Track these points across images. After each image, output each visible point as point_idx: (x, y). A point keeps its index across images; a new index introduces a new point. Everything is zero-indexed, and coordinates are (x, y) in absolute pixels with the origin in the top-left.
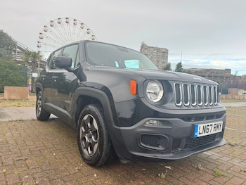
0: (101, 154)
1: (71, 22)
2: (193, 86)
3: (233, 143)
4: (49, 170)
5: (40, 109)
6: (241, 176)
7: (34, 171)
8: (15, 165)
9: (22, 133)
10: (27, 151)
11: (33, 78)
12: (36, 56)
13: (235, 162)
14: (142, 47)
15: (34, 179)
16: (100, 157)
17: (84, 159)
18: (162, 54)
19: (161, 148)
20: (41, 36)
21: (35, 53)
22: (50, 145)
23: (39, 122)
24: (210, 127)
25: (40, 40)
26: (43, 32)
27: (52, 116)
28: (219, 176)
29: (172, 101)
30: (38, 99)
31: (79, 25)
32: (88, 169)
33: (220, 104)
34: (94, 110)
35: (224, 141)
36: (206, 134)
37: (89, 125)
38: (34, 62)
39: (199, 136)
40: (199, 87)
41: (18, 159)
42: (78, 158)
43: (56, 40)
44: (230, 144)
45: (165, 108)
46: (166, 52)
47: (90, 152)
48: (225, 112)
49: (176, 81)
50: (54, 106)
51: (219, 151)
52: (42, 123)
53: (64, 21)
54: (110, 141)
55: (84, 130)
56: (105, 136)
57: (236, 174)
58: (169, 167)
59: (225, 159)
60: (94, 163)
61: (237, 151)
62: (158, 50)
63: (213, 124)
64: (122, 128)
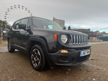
0: (42, 65)
1: (21, 7)
2: (79, 36)
3: (93, 59)
4: (19, 73)
5: (10, 47)
6: (97, 71)
7: (12, 74)
8: (3, 72)
9: (3, 58)
10: (7, 66)
11: (3, 33)
12: (4, 23)
13: (95, 66)
14: (53, 19)
15: (13, 77)
16: (41, 67)
17: (34, 68)
18: (62, 22)
19: (67, 61)
20: (6, 13)
21: (4, 21)
22: (17, 63)
23: (10, 53)
24: (85, 53)
25: (6, 15)
26: (7, 12)
27: (16, 50)
28: (89, 71)
29: (71, 42)
30: (8, 43)
31: (24, 9)
32: (36, 72)
33: (89, 43)
34: (38, 47)
35: (90, 58)
36: (84, 55)
37: (36, 53)
38: (4, 26)
39: (81, 56)
40: (81, 36)
41: (3, 69)
42: (31, 68)
43: (14, 15)
44: (92, 59)
45: (68, 45)
46: (64, 21)
47: (36, 65)
48: (90, 46)
49: (72, 34)
50: (18, 46)
51: (88, 62)
52: (12, 54)
53: (17, 7)
54: (46, 59)
55: (33, 56)
56: (44, 58)
57: (95, 70)
58: (70, 69)
59: (91, 65)
60: (39, 69)
61: (95, 62)
62: (61, 21)
63: (87, 51)
64: (51, 54)
